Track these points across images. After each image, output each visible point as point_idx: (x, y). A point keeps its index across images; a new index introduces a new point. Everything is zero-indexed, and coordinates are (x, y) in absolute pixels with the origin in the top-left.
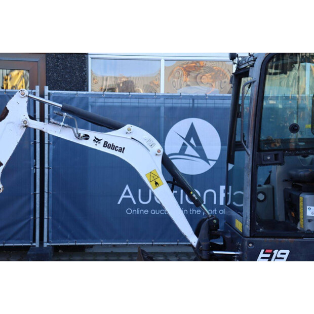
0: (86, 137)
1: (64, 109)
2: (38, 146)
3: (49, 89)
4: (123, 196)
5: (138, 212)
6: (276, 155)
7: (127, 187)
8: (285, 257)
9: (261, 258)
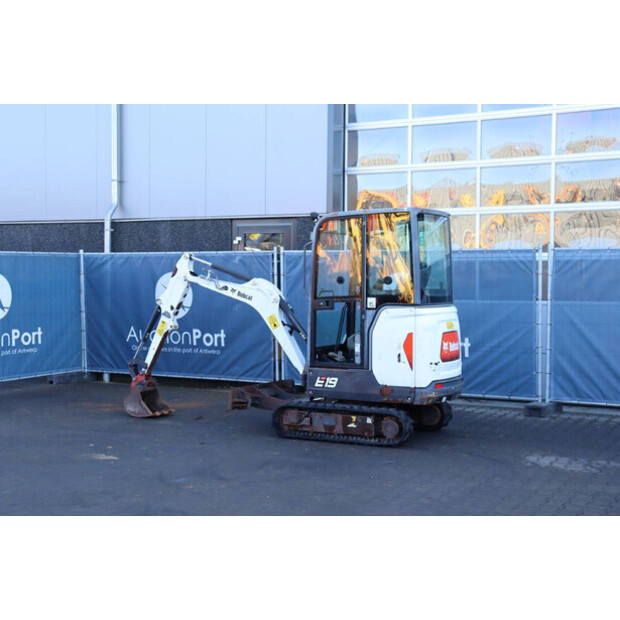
0: (226, 288)
1: (213, 267)
3: (284, 249)
6: (327, 302)
8: (335, 383)
9: (318, 383)
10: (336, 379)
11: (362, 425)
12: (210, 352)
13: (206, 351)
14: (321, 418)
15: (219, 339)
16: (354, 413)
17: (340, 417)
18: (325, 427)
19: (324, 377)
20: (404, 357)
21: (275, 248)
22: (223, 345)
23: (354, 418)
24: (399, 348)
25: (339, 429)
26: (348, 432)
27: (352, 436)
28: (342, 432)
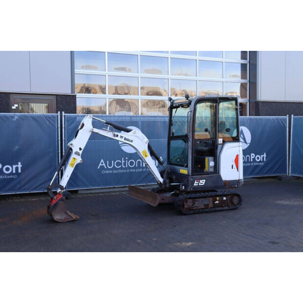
0: (117, 136)
2: (59, 141)
3: (65, 113)
4: (100, 165)
5: (107, 172)
7: (102, 160)
8: (204, 183)
9: (196, 184)
10: (205, 180)
11: (221, 201)
12: (8, 177)
13: (5, 177)
14: (202, 201)
15: (17, 168)
16: (218, 196)
17: (211, 199)
18: (205, 205)
19: (198, 180)
20: (235, 166)
21: (59, 112)
22: (20, 171)
23: (218, 198)
24: (233, 162)
25: (211, 205)
26: (215, 206)
27: (218, 207)
28: (212, 206)
